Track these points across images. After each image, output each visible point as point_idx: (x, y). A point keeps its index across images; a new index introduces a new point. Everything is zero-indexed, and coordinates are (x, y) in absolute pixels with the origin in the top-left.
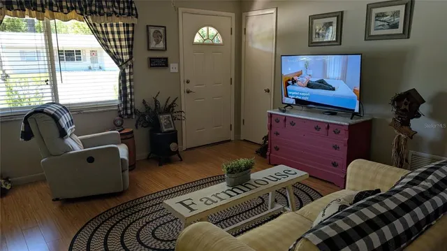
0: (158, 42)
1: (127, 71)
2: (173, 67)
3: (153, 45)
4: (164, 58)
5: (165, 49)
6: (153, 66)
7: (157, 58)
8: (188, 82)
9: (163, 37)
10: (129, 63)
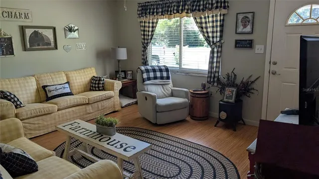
0: (245, 26)
1: (215, 50)
2: (258, 48)
3: (240, 29)
4: (249, 40)
5: (252, 33)
6: (239, 47)
7: (244, 40)
8: (275, 63)
9: (251, 21)
10: (218, 44)
